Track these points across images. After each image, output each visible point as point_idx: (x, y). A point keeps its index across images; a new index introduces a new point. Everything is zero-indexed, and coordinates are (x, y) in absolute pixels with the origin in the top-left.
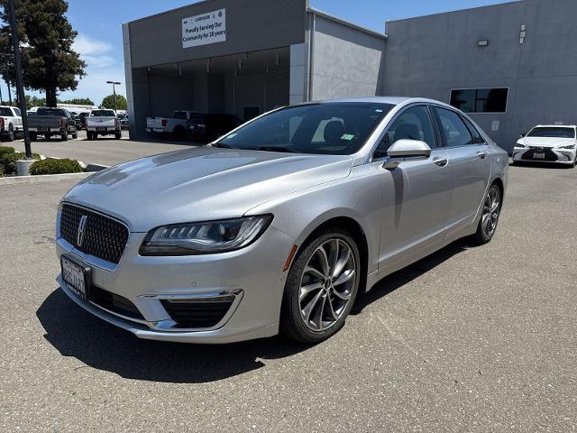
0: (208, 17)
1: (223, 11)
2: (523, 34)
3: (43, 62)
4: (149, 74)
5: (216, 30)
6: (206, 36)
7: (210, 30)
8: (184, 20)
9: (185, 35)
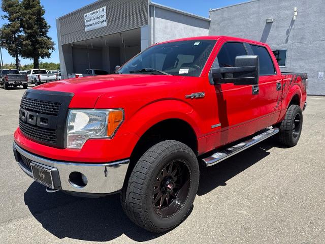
0: (97, 12)
1: (105, 8)
2: (296, 14)
3: (30, 43)
4: (72, 47)
5: (102, 19)
6: (97, 23)
7: (98, 20)
8: (85, 15)
9: (86, 23)
